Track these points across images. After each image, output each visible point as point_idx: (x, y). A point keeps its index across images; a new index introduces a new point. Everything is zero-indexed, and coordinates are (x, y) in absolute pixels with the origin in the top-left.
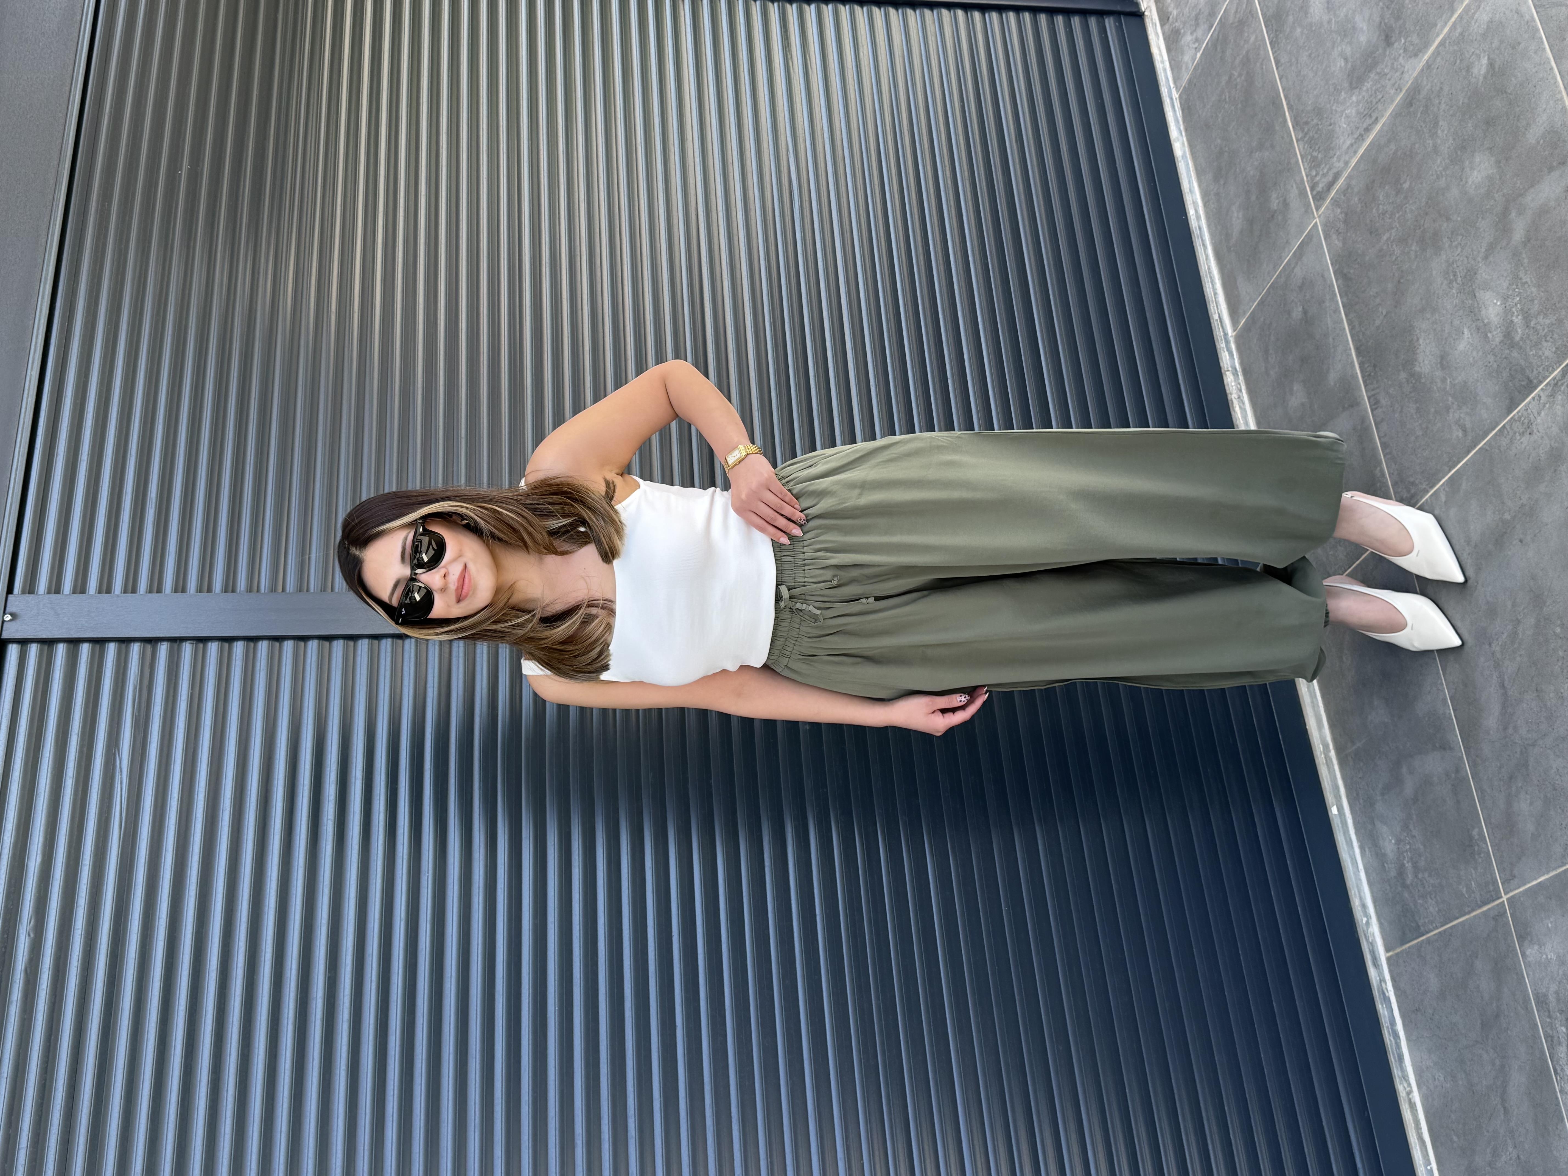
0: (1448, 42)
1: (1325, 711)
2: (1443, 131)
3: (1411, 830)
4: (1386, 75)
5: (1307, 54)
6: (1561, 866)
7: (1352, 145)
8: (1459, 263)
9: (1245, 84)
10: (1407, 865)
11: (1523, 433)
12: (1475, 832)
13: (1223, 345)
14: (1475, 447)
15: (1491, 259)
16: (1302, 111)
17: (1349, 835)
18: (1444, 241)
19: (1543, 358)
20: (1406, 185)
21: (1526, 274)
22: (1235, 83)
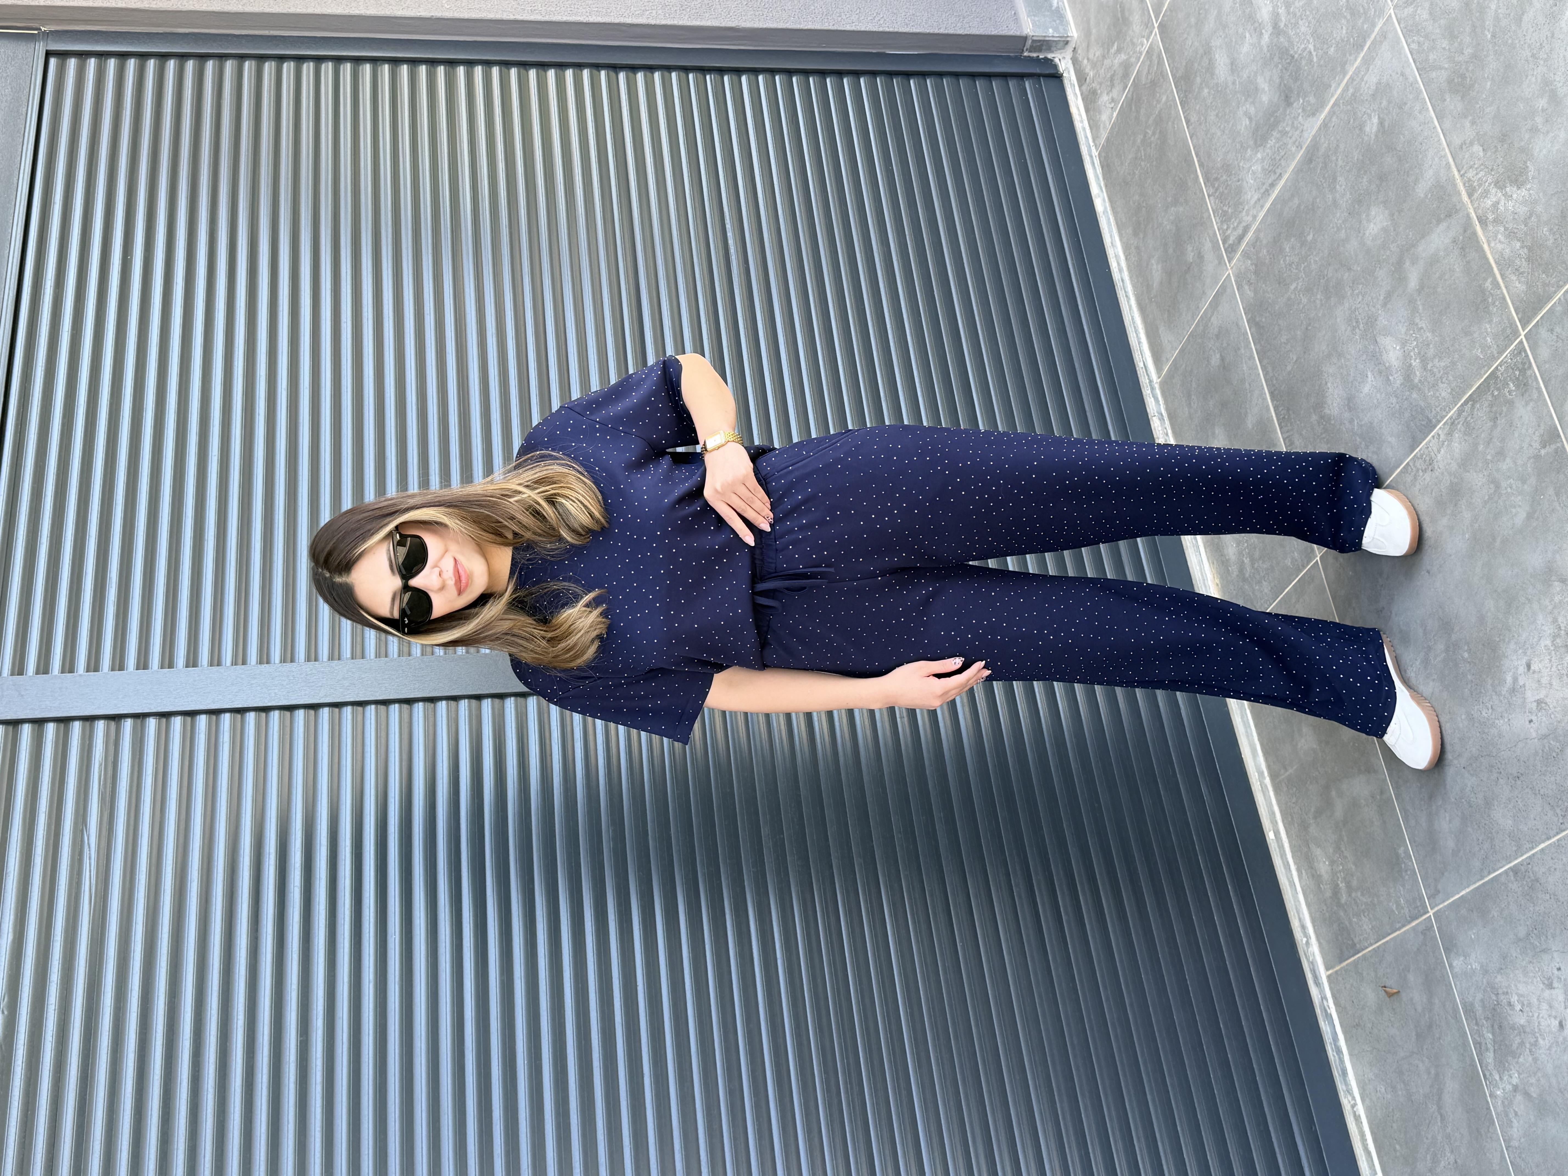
0: (1341, 102)
1: (1259, 740)
2: (1341, 186)
3: (1342, 852)
4: (1287, 133)
5: (1215, 113)
6: (1481, 879)
7: (1259, 200)
8: (1361, 311)
9: (1159, 142)
10: (1341, 885)
11: (1425, 469)
12: (1401, 851)
13: (1149, 392)
15: (1389, 306)
16: (1213, 167)
17: (1287, 859)
18: (1347, 290)
19: (1440, 399)
20: (1310, 238)
21: (1421, 320)
22: (1149, 141)
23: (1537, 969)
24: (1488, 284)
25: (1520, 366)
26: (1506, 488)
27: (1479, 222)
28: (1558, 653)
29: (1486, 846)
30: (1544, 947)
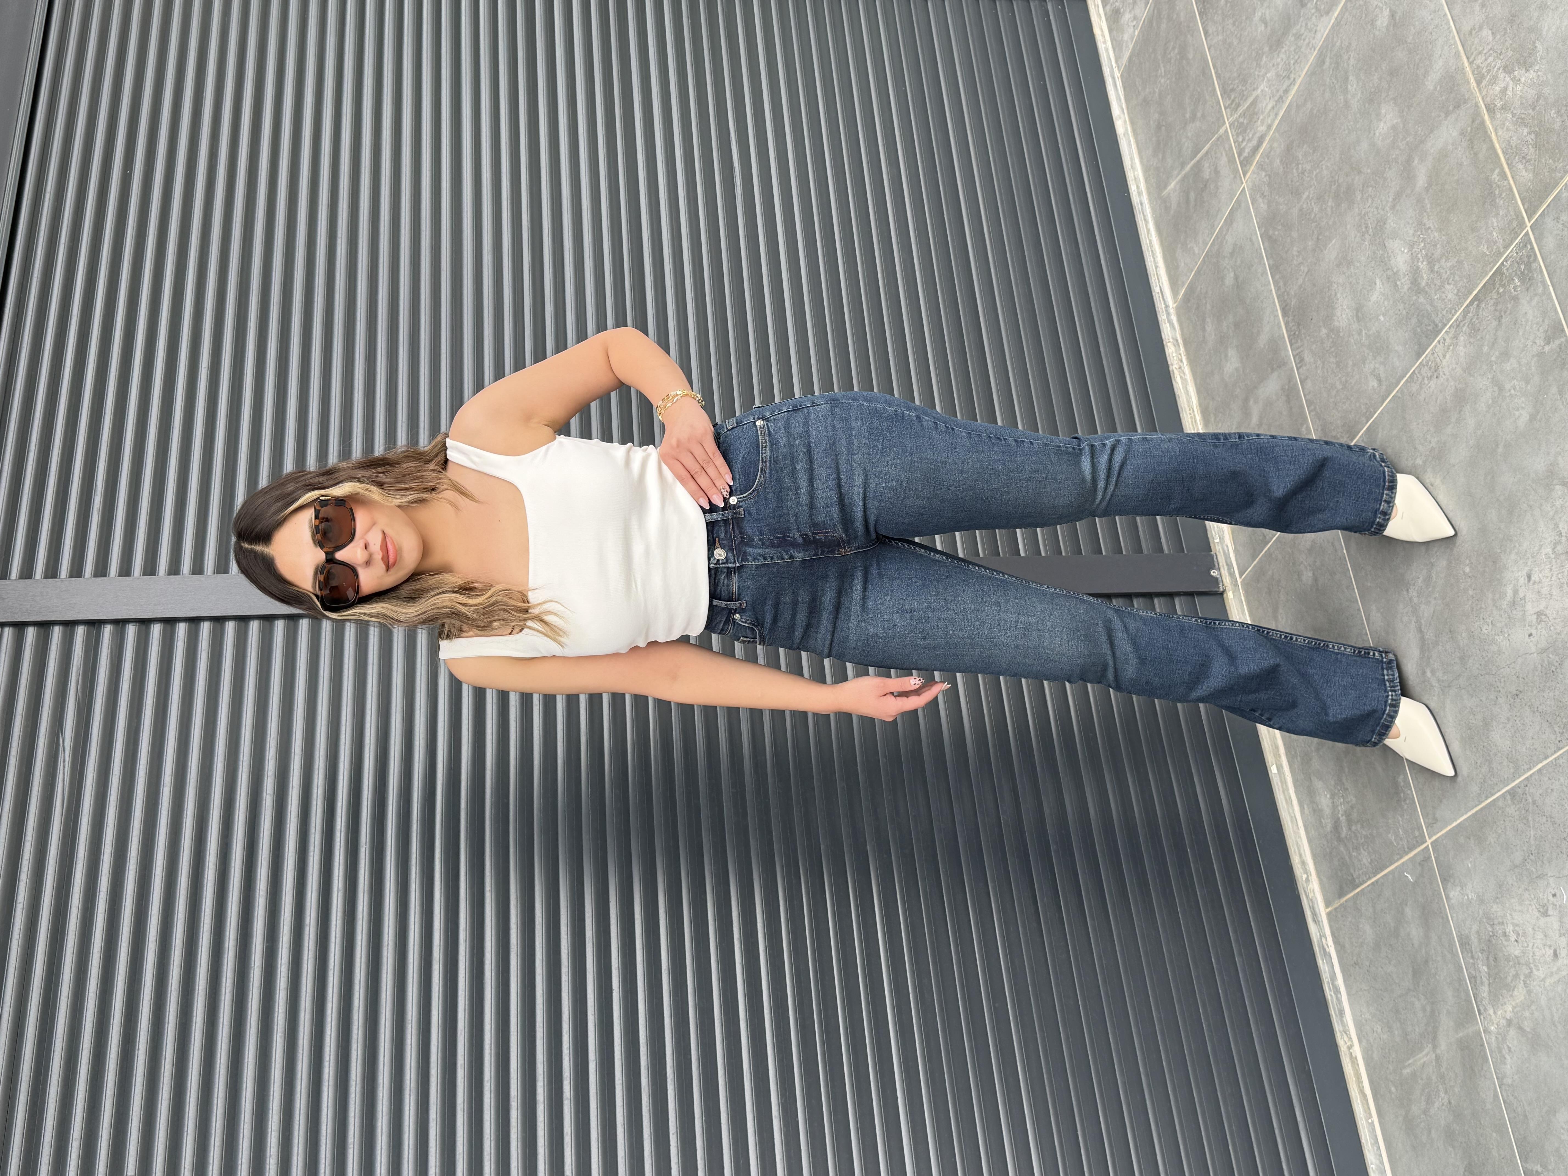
2: (1352, 86)
3: (1343, 783)
4: (1301, 35)
6: (1478, 805)
7: (1273, 108)
8: (1370, 215)
9: (1178, 57)
10: (1341, 819)
11: (1431, 376)
12: (1401, 779)
13: (1165, 316)
14: (1389, 395)
15: (1398, 207)
16: (1229, 78)
17: (1289, 794)
18: (1357, 194)
19: (1446, 300)
20: (1322, 143)
21: (1429, 219)
22: (1169, 56)
23: (1533, 897)
24: (1495, 176)
25: (1526, 259)
26: (1510, 390)
27: (1487, 111)
28: (1558, 561)
29: (1485, 769)
30: (1539, 873)
